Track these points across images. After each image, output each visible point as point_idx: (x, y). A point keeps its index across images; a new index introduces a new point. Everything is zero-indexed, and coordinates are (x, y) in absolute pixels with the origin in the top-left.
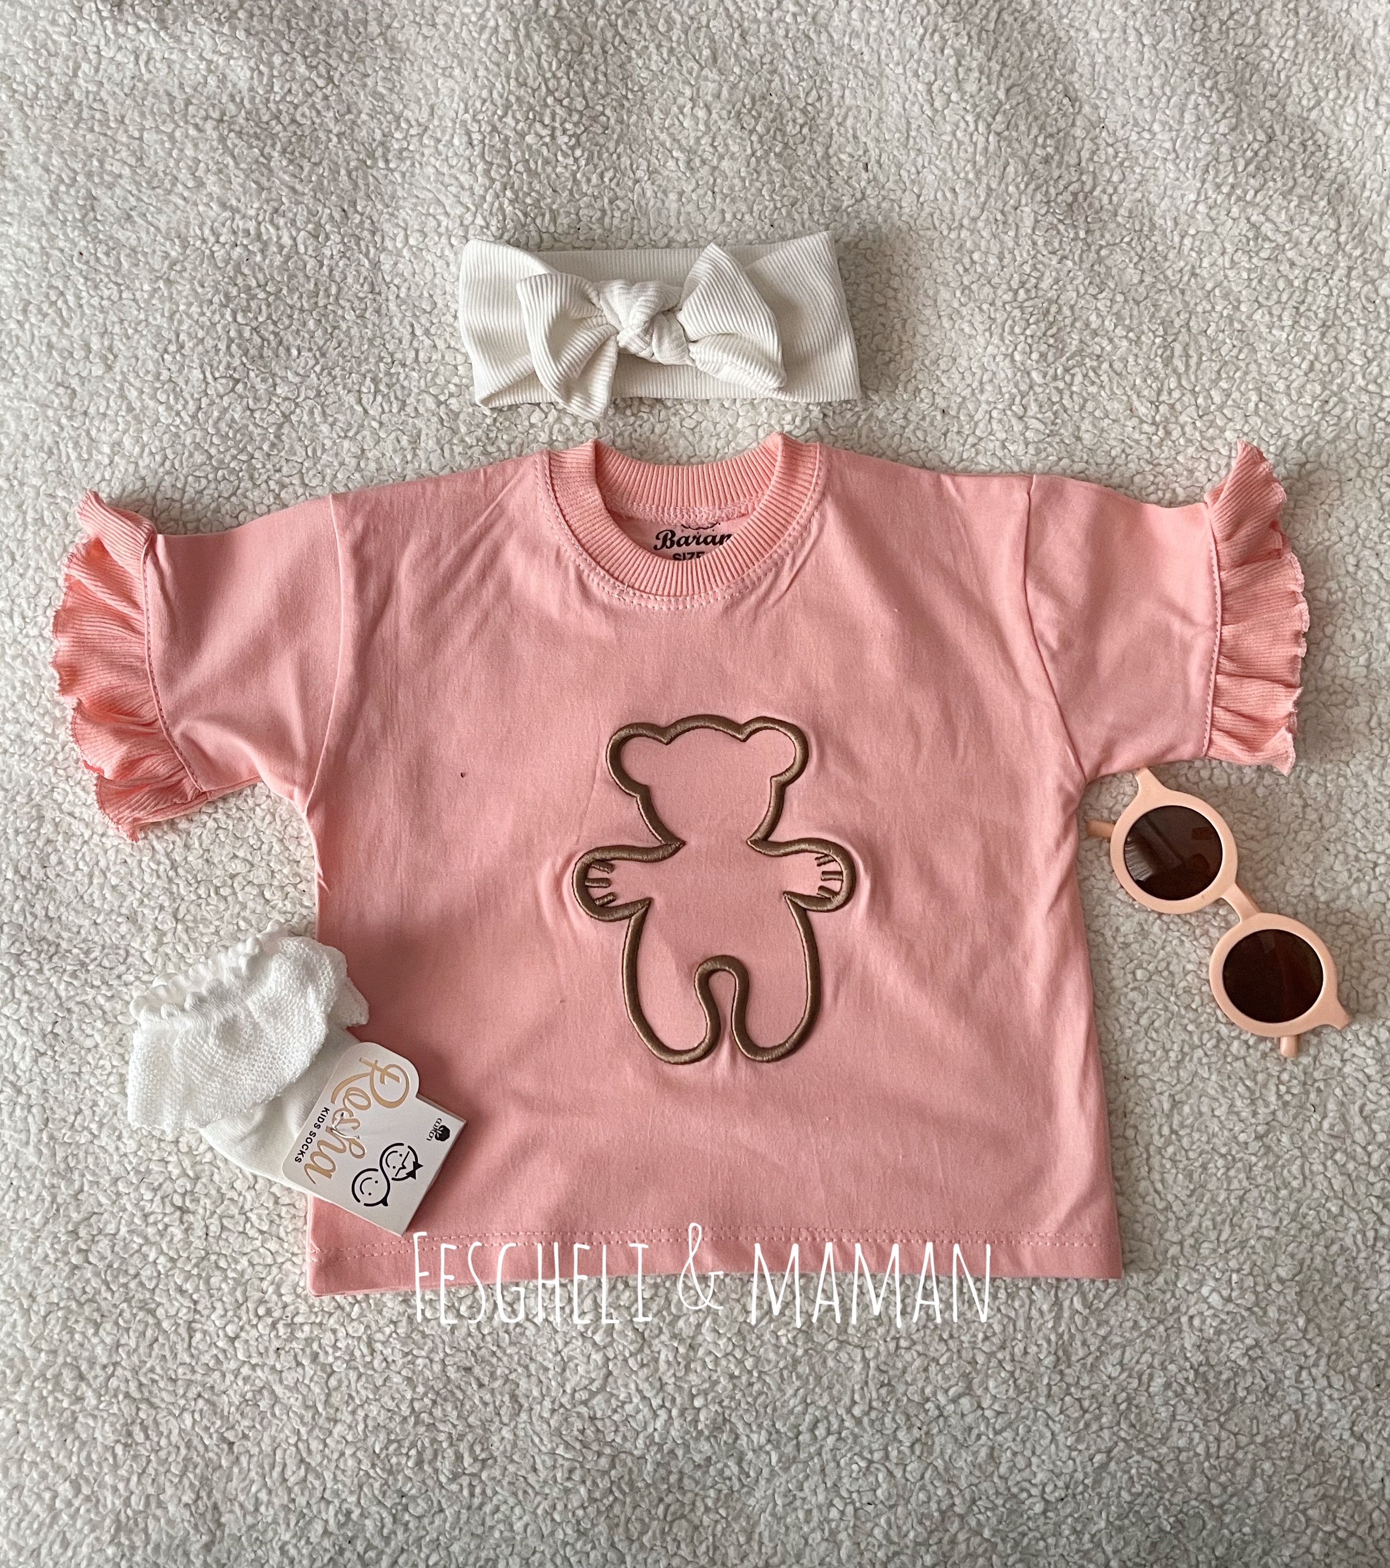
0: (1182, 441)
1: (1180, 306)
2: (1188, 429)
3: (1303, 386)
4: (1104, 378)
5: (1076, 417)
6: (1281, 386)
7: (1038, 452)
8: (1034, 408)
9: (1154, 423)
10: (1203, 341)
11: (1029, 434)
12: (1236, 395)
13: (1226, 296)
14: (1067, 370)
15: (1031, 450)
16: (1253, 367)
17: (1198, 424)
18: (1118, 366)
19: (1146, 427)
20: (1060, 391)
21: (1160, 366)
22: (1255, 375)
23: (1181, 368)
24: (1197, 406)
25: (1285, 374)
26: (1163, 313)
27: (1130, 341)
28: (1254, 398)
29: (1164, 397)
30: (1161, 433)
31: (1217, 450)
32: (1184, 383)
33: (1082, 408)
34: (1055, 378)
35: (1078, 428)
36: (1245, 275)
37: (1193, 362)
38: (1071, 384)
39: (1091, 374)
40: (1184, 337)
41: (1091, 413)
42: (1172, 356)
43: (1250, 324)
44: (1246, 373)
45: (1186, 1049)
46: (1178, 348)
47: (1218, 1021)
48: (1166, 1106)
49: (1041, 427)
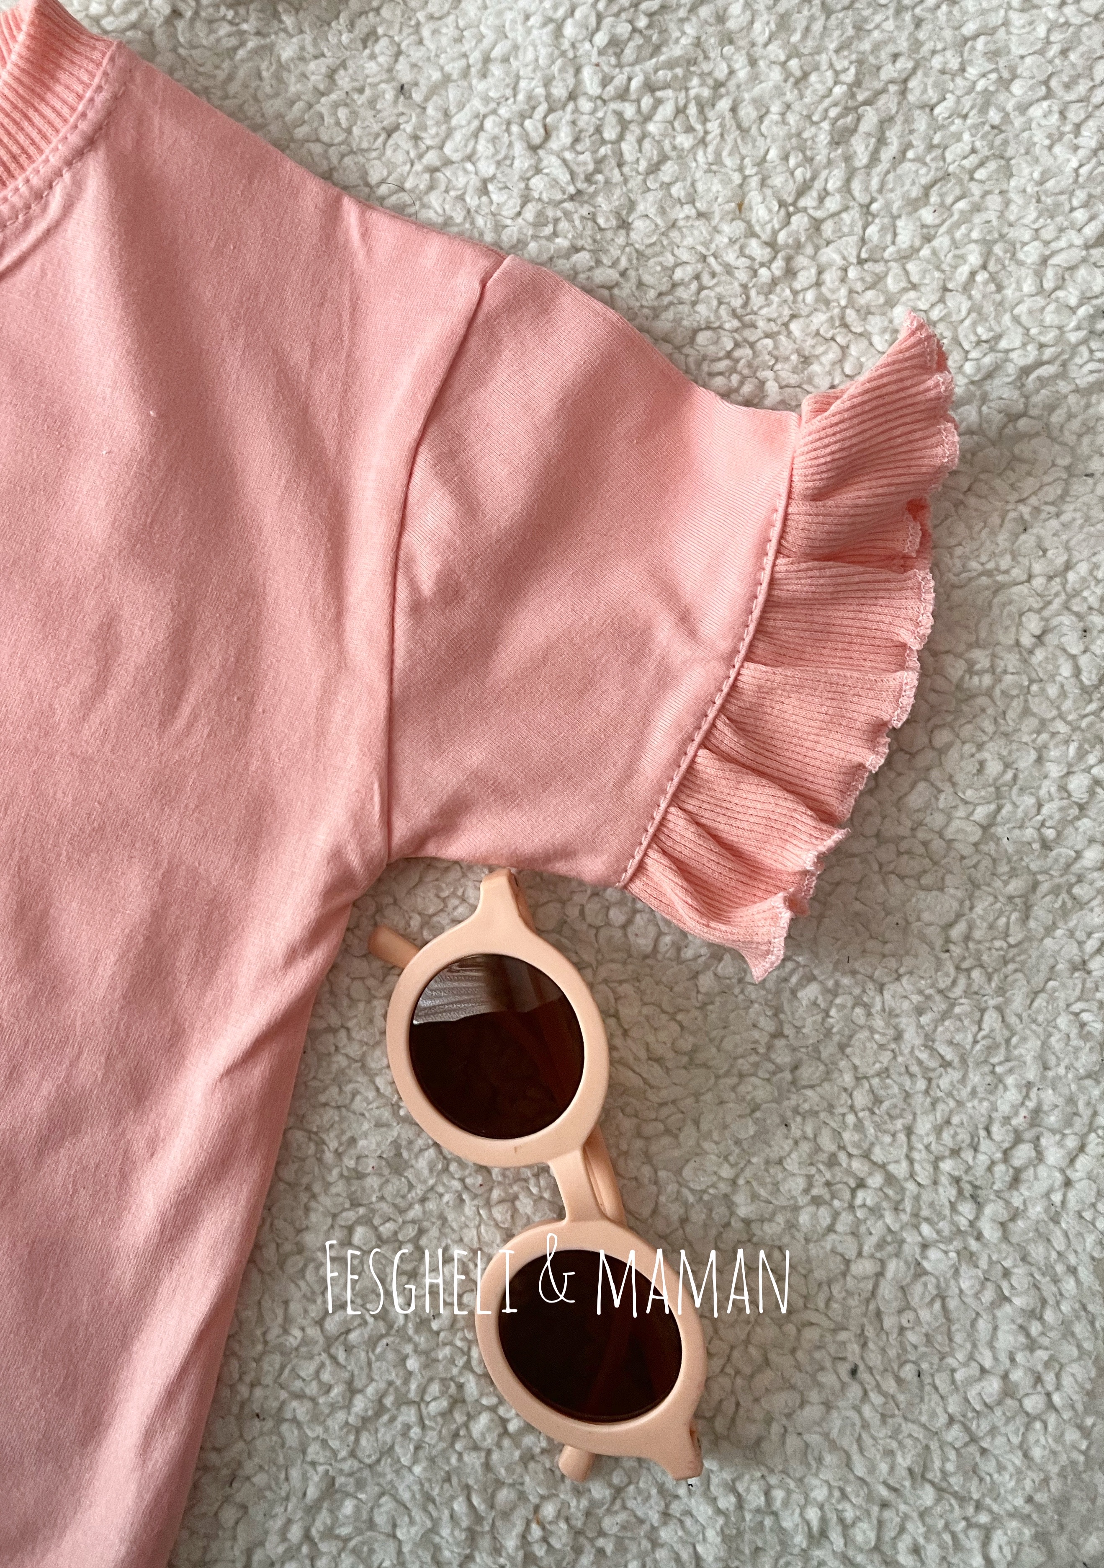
0: (810, 296)
1: (903, 45)
2: (831, 277)
3: (1072, 268)
4: (713, 127)
5: (635, 183)
6: (1031, 253)
7: (540, 221)
8: (563, 137)
9: (771, 244)
10: (921, 123)
11: (537, 183)
12: (942, 242)
13: (993, 55)
14: (650, 87)
15: (529, 213)
16: (994, 202)
17: (852, 273)
18: (748, 113)
19: (755, 248)
20: (624, 124)
21: (823, 138)
22: (992, 215)
23: (862, 158)
24: (863, 241)
25: (1048, 234)
26: (866, 45)
27: (788, 75)
28: (974, 258)
29: (808, 201)
30: (778, 265)
31: (865, 335)
32: (856, 186)
33: (654, 168)
34: (623, 95)
35: (632, 205)
36: (1041, 30)
37: (887, 154)
38: (648, 118)
39: (692, 110)
40: (888, 102)
41: (667, 186)
42: (854, 131)
43: (1018, 122)
44: (977, 208)
45: (388, 1401)
46: (870, 119)
47: (468, 1366)
48: (312, 1493)
49: (564, 177)
